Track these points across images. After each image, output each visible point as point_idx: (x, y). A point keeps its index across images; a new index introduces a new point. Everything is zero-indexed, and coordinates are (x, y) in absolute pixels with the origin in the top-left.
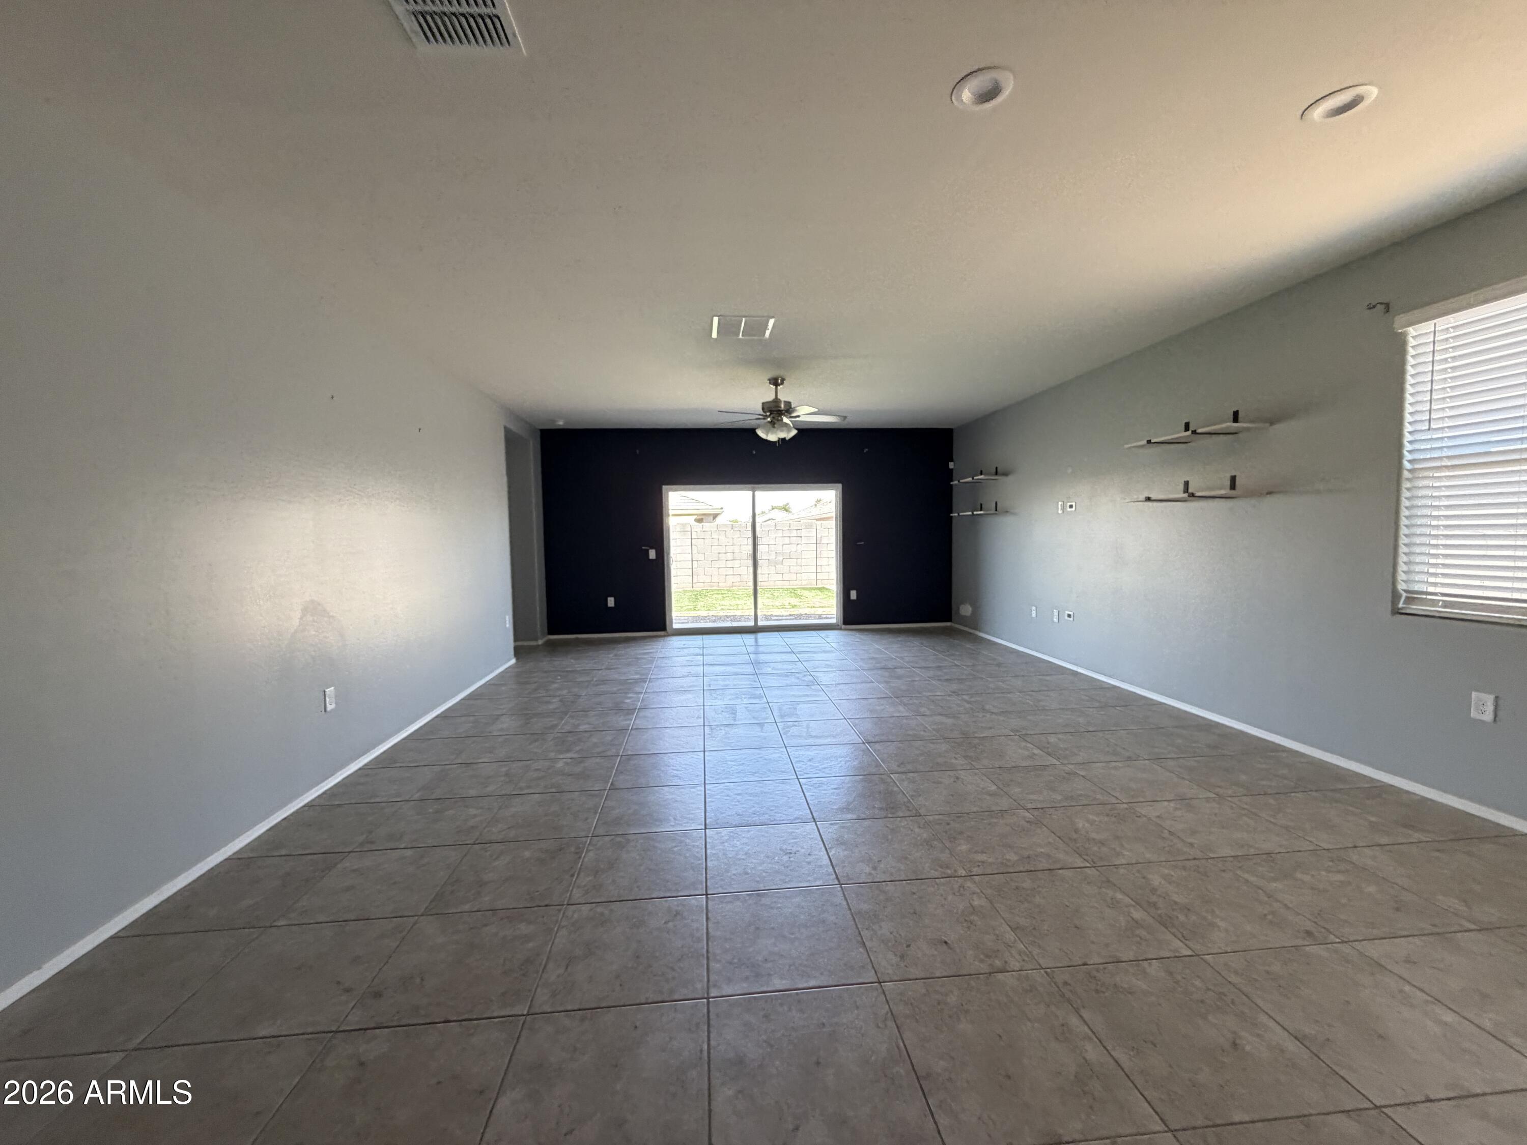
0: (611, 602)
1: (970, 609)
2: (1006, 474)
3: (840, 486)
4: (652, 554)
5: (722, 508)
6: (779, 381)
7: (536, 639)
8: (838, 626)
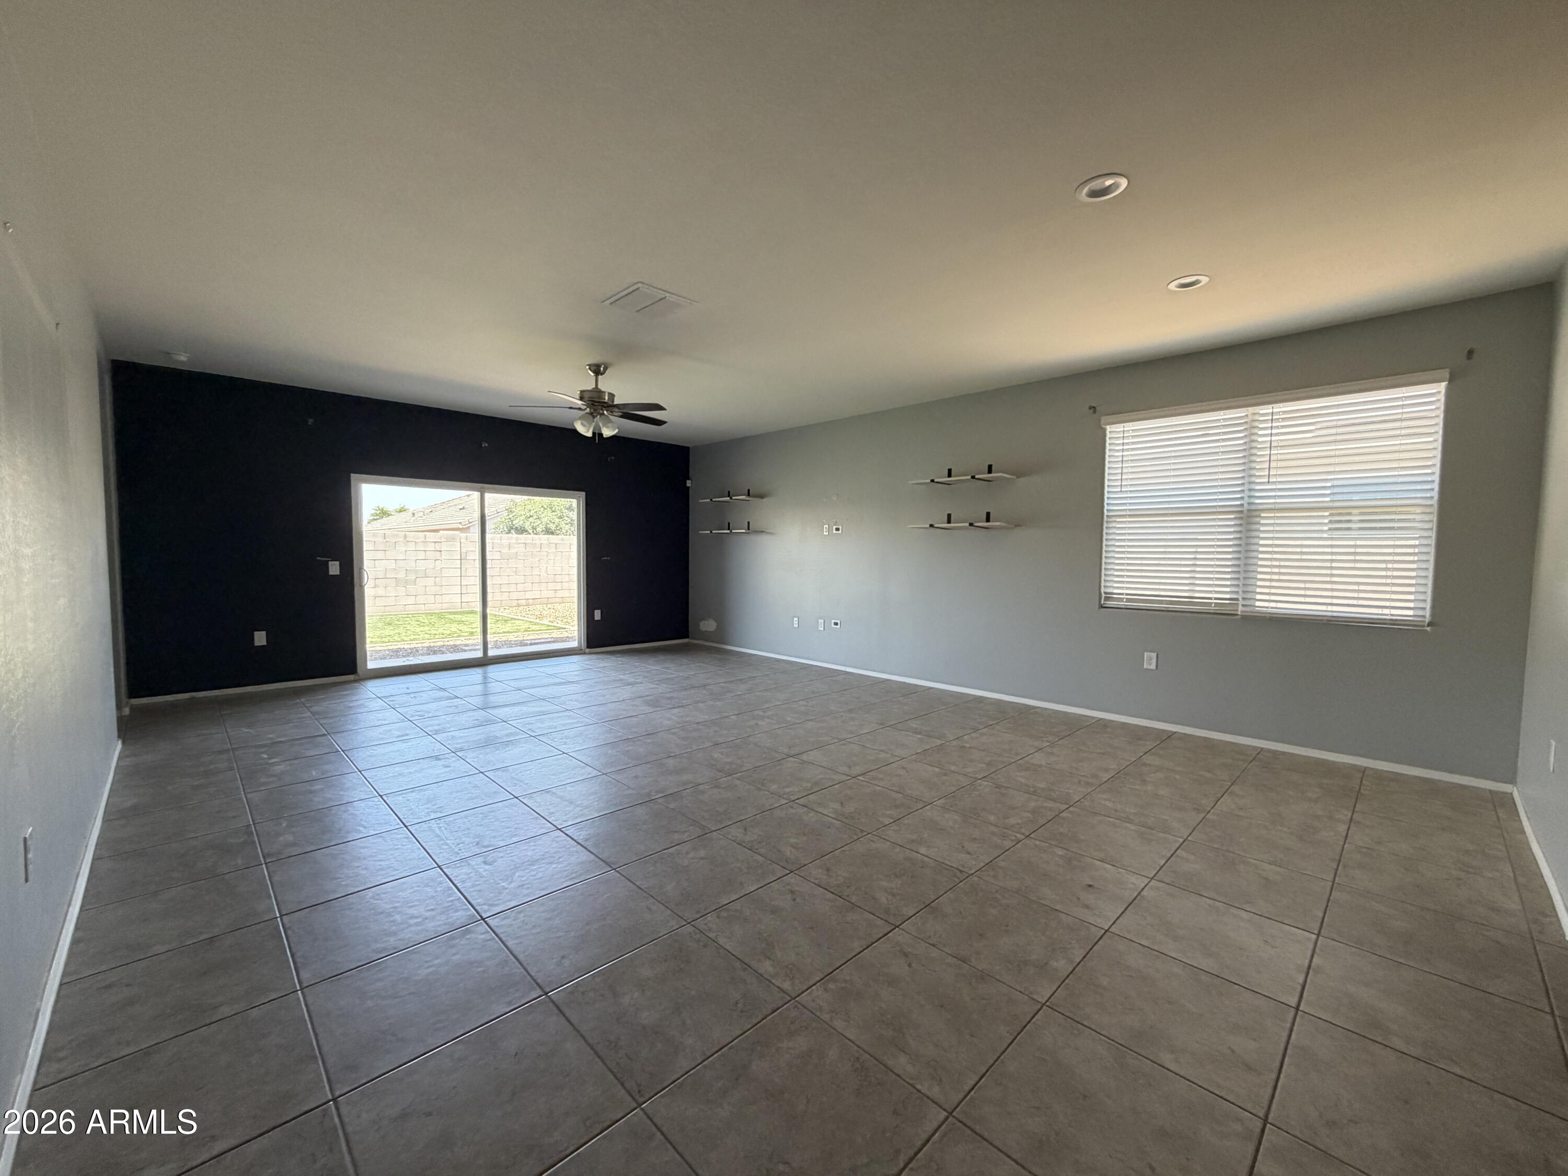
0: (260, 638)
1: (715, 624)
2: (761, 496)
3: (583, 494)
4: (334, 568)
6: (602, 369)
7: (123, 707)
8: (582, 650)
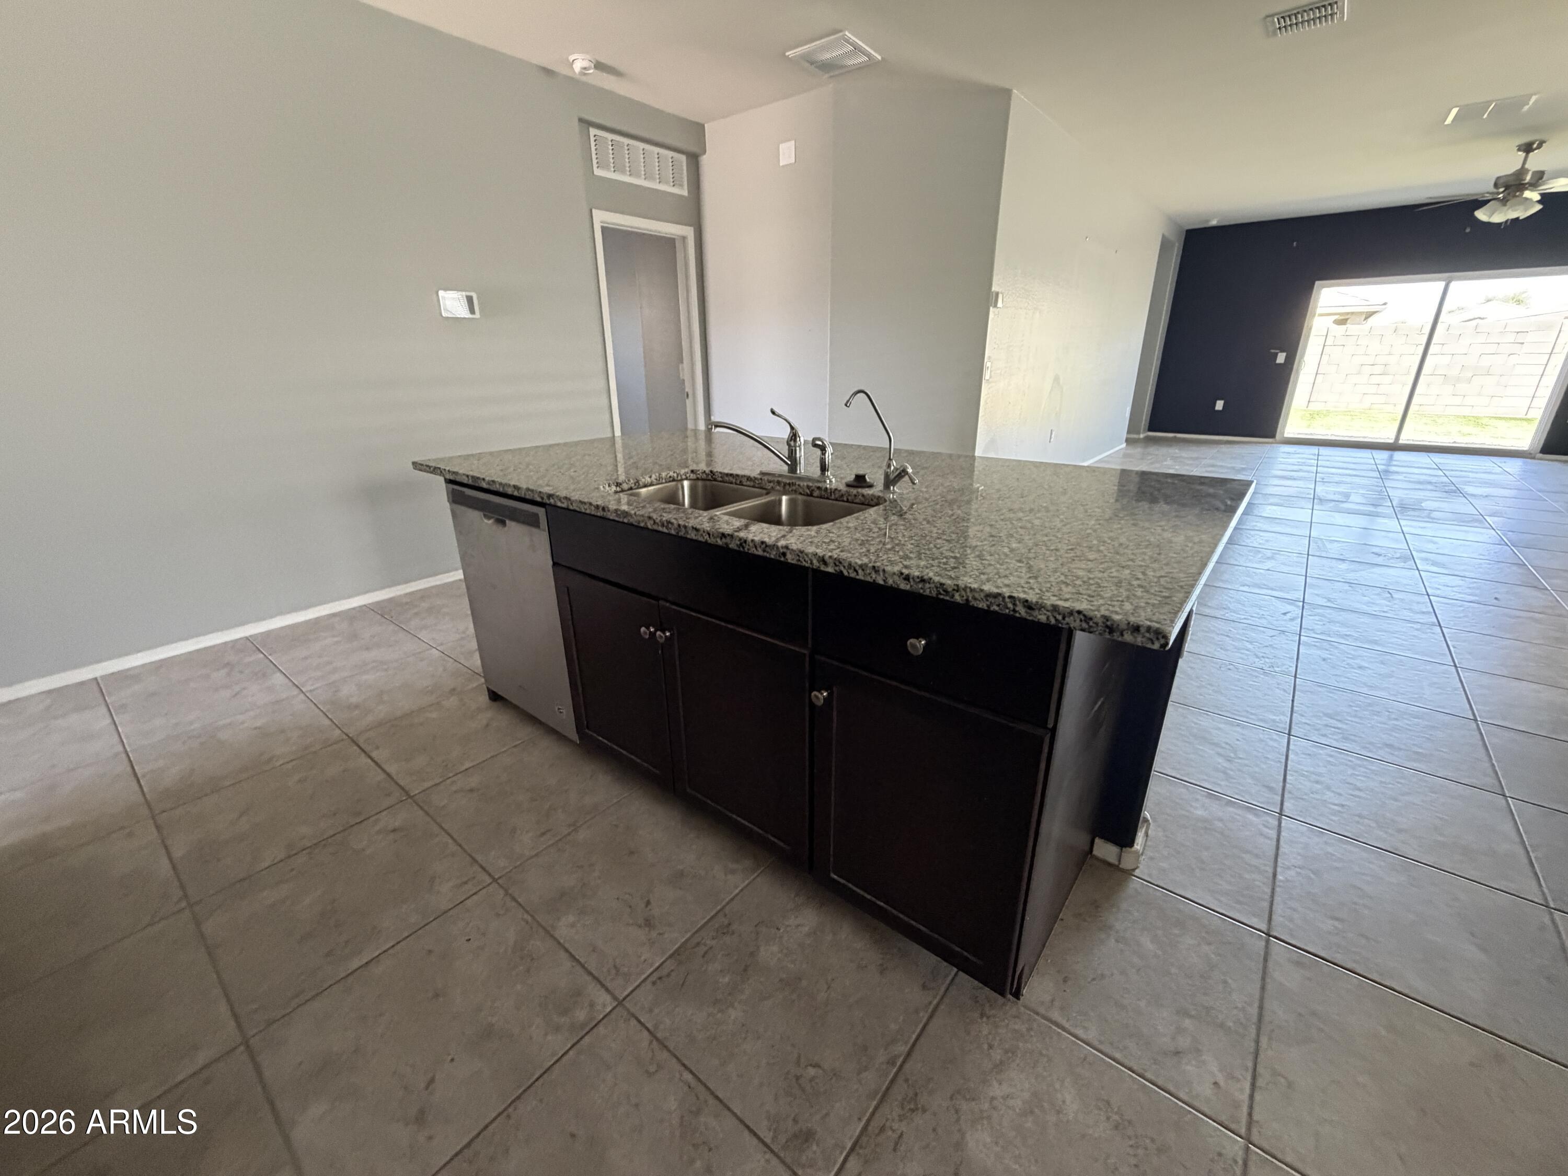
0: (1219, 405)
4: (1281, 358)
5: (1385, 304)
6: (1535, 146)
7: (1139, 433)
8: (1530, 454)
